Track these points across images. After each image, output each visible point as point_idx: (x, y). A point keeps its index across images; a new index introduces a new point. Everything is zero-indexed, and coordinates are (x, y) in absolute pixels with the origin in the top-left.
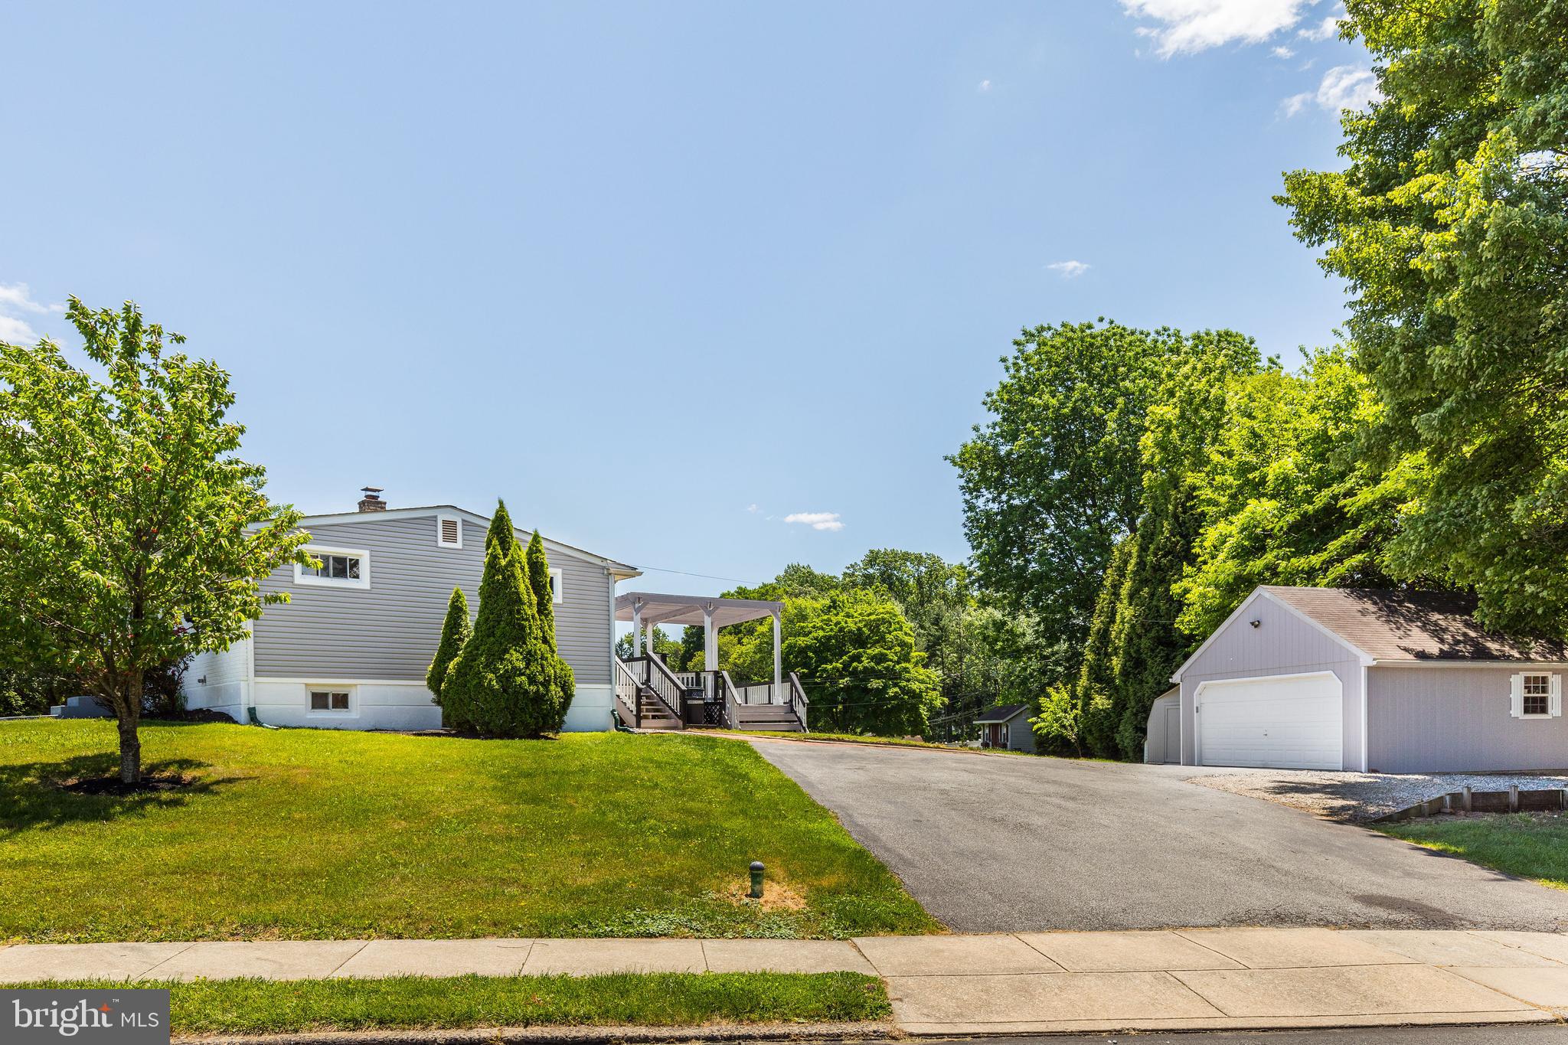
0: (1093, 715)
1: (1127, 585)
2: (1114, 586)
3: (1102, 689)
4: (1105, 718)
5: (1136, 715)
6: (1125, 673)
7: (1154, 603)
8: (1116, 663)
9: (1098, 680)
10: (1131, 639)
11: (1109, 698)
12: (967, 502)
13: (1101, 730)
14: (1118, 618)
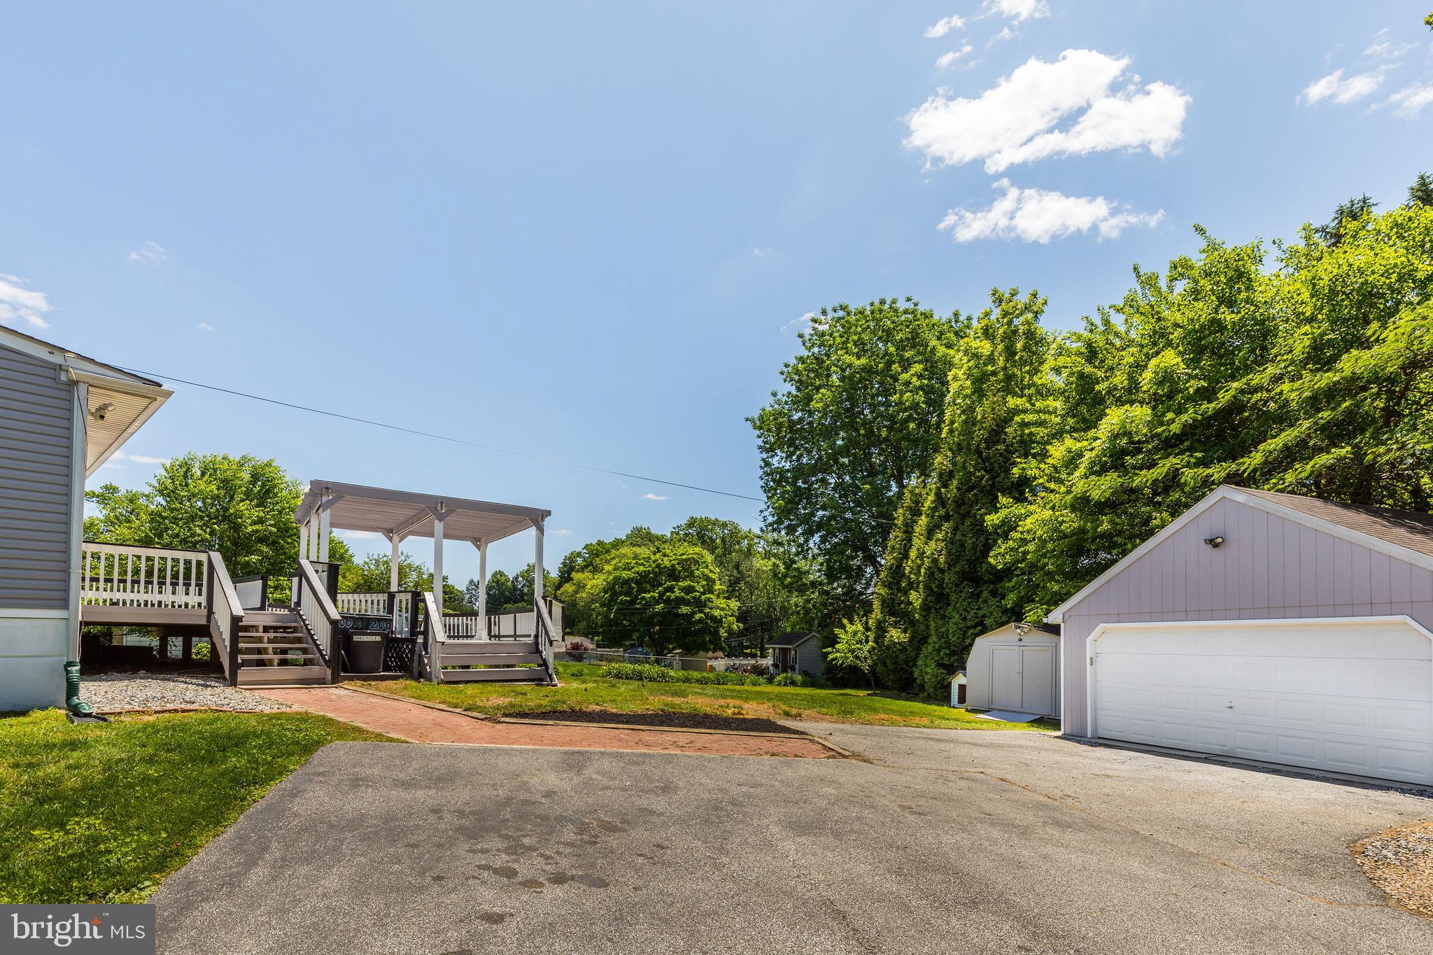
0: (888, 648)
1: (923, 521)
2: (906, 525)
3: (896, 623)
4: (901, 651)
5: (938, 650)
6: (926, 608)
7: (958, 537)
8: (916, 598)
9: (892, 614)
10: (932, 574)
11: (905, 632)
12: (764, 460)
13: (896, 663)
14: (913, 554)
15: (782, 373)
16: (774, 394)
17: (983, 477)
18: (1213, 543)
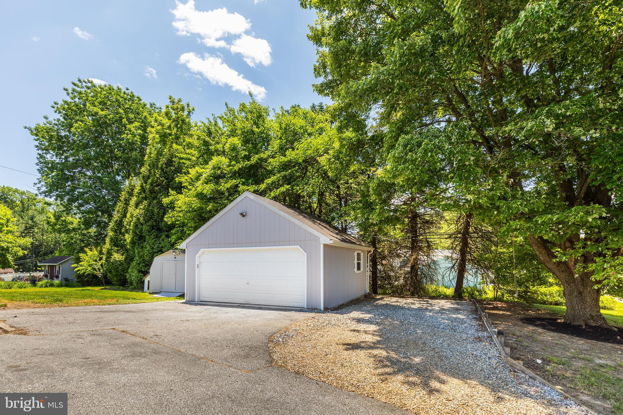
0: (113, 264)
1: (134, 199)
2: (126, 200)
3: (118, 250)
4: (120, 265)
5: (139, 264)
6: (133, 243)
7: (151, 208)
8: (128, 238)
9: (116, 245)
10: (137, 225)
11: (123, 255)
12: (39, 154)
13: (117, 271)
14: (128, 215)
15: (53, 107)
16: (46, 118)
17: (164, 181)
18: (243, 215)
